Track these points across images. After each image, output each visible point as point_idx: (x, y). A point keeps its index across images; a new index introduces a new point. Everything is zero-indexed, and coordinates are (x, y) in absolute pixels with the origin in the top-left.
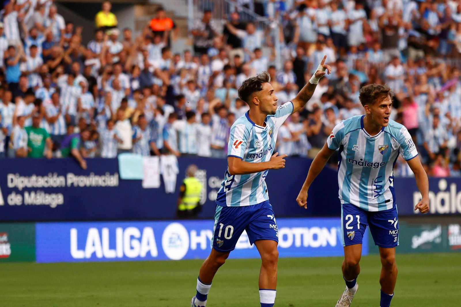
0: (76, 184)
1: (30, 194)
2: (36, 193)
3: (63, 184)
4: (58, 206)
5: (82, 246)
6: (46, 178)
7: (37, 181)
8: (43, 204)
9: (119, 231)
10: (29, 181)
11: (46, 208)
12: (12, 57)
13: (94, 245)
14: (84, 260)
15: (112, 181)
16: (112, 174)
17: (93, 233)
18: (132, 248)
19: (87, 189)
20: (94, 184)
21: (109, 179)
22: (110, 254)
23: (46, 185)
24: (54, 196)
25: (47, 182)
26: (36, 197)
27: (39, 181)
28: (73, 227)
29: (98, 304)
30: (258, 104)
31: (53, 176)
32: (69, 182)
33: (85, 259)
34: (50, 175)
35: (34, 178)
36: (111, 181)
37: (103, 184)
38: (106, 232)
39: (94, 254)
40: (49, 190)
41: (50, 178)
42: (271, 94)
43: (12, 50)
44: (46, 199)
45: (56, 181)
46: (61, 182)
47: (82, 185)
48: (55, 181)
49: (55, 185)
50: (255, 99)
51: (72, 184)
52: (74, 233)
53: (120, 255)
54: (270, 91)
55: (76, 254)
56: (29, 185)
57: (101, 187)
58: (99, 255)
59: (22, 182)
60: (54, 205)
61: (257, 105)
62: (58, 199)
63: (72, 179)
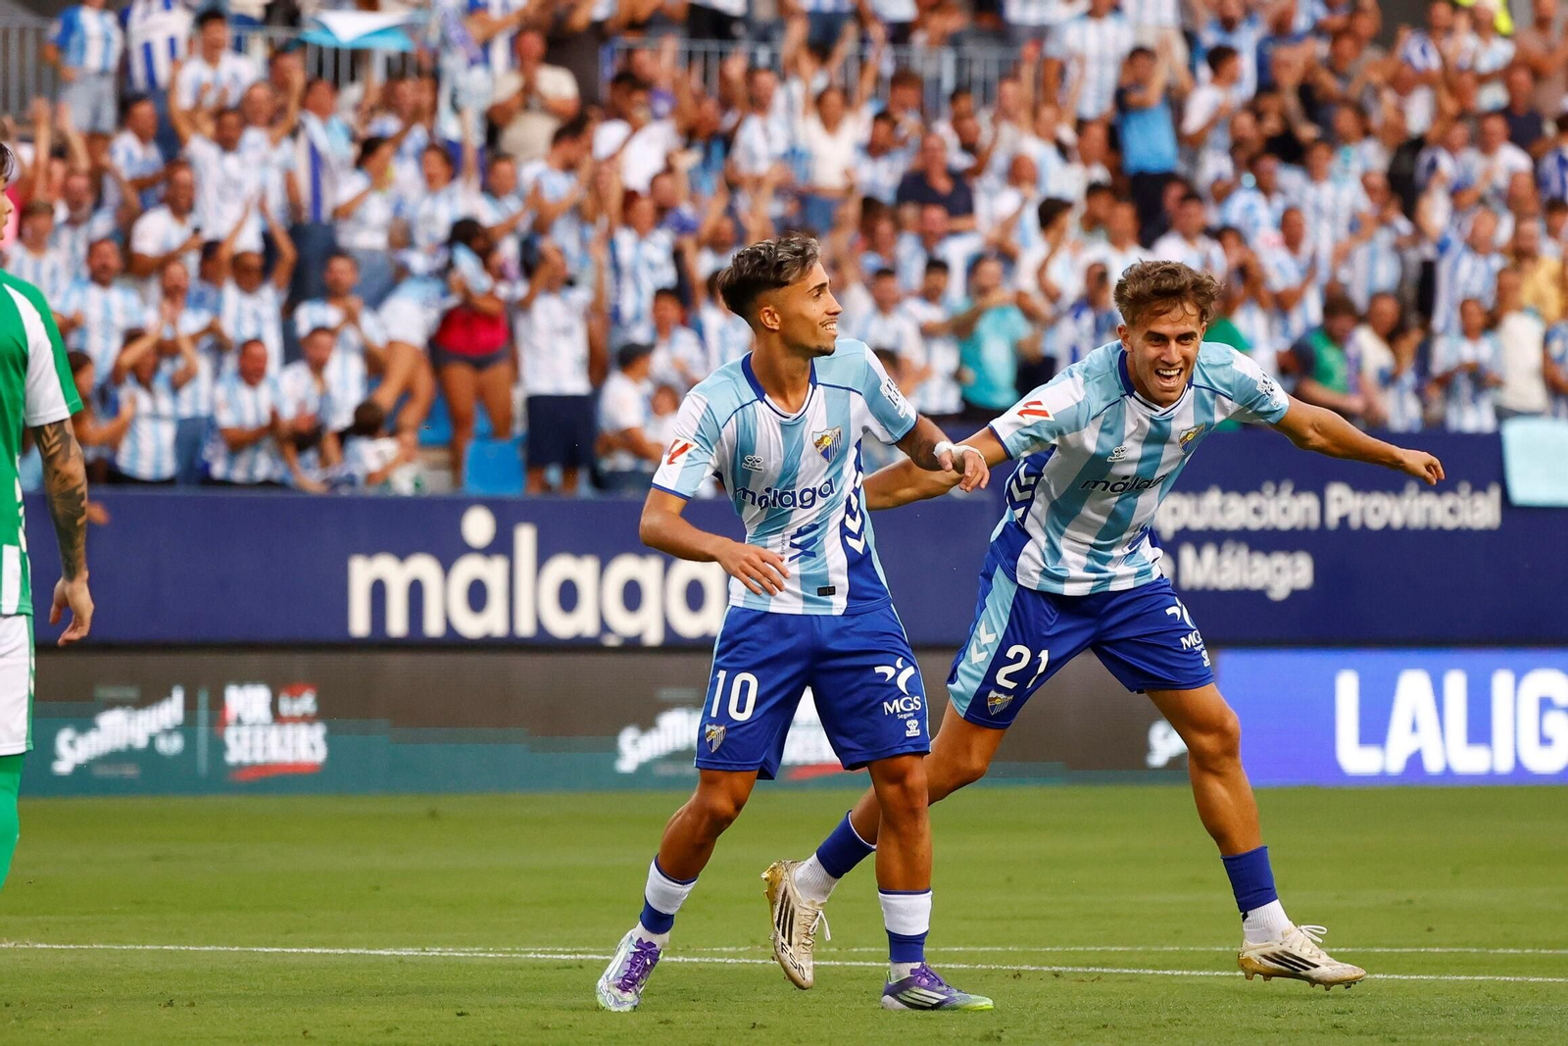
0: (1355, 522)
1: (1199, 552)
2: (1220, 551)
3: (1314, 520)
4: (1296, 594)
5: (1374, 732)
6: (1254, 500)
7: (1223, 509)
8: (1242, 588)
9: (1502, 682)
10: (1198, 510)
11: (1253, 599)
12: (1140, 83)
13: (1414, 728)
14: (1382, 780)
15: (1481, 512)
16: (1479, 487)
17: (1413, 686)
18: (1545, 741)
19: (1392, 537)
20: (1417, 520)
21: (1468, 501)
22: (1471, 761)
23: (1255, 523)
24: (1280, 560)
25: (1257, 511)
26: (1219, 563)
27: (1231, 509)
28: (1345, 667)
29: (1430, 930)
30: (776, 327)
31: (1277, 492)
32: (1334, 515)
33: (1383, 777)
34: (1269, 488)
35: (1213, 498)
36: (1474, 510)
37: (1450, 523)
38: (1456, 683)
39: (1415, 760)
40: (1265, 541)
41: (1268, 499)
42: (818, 296)
43: (1141, 61)
44: (1252, 570)
45: (1287, 509)
46: (1307, 511)
47: (1376, 523)
48: (1285, 511)
49: (1285, 524)
50: (767, 314)
51: (1344, 520)
52: (1347, 687)
53: (1504, 764)
54: (816, 287)
55: (1355, 758)
56: (1198, 523)
57: (1441, 532)
58: (1433, 764)
59: (1175, 511)
60: (1279, 592)
61: (774, 331)
62: (1295, 570)
63: (1344, 503)
